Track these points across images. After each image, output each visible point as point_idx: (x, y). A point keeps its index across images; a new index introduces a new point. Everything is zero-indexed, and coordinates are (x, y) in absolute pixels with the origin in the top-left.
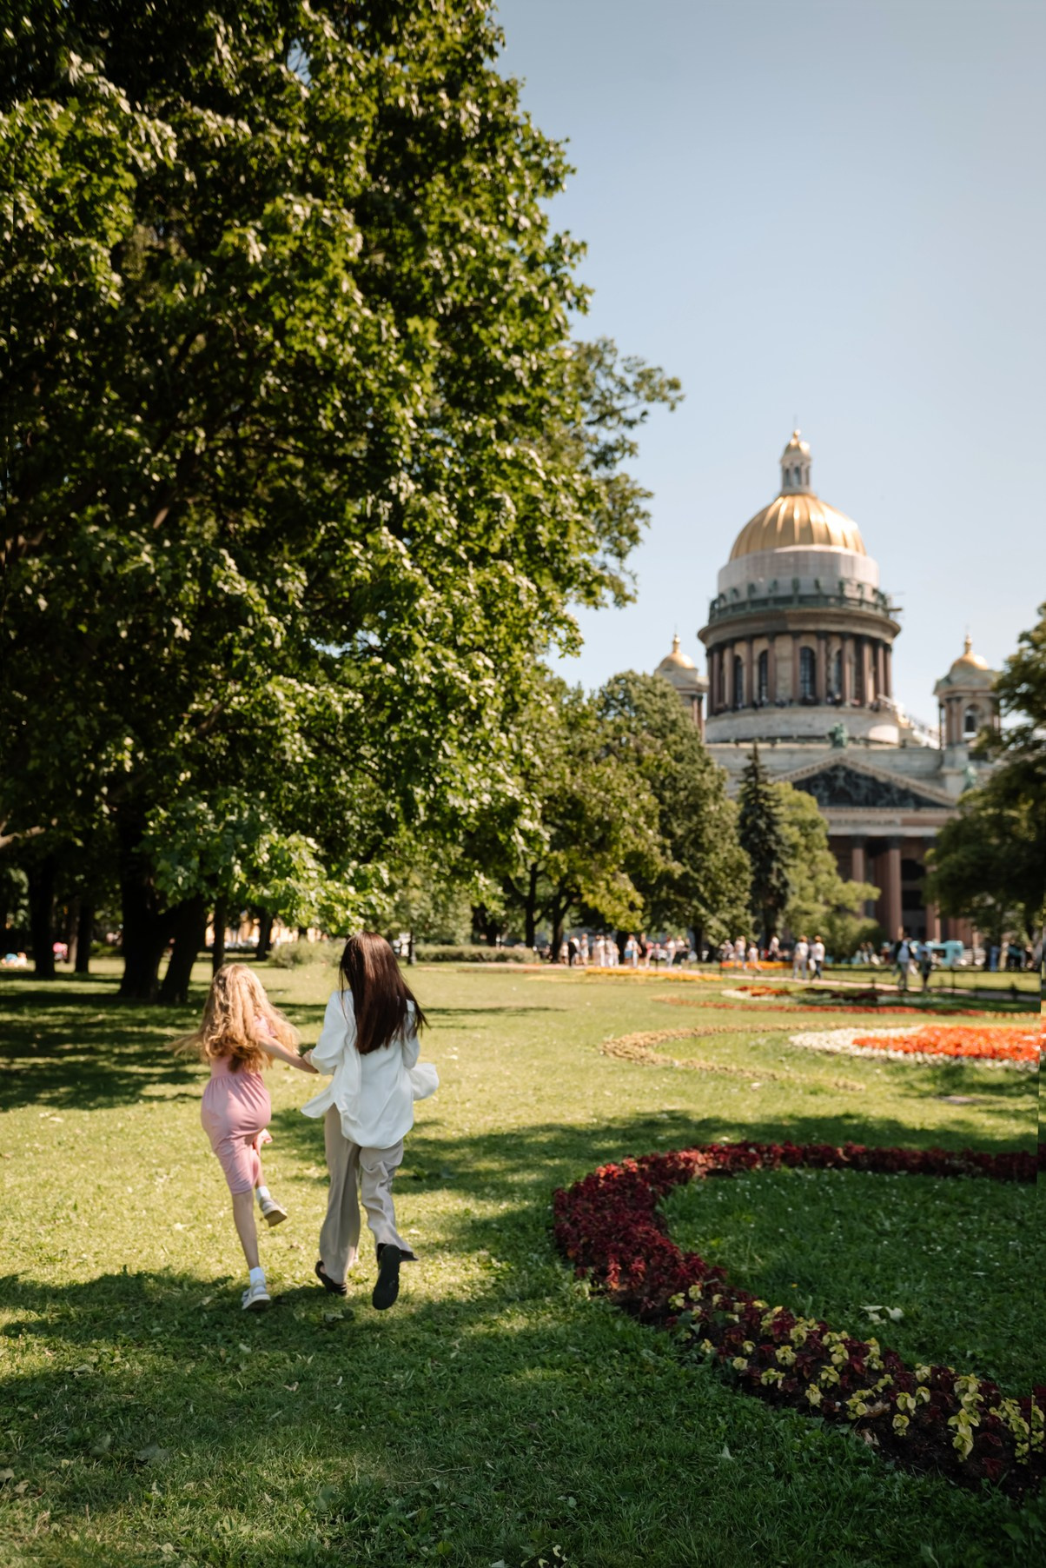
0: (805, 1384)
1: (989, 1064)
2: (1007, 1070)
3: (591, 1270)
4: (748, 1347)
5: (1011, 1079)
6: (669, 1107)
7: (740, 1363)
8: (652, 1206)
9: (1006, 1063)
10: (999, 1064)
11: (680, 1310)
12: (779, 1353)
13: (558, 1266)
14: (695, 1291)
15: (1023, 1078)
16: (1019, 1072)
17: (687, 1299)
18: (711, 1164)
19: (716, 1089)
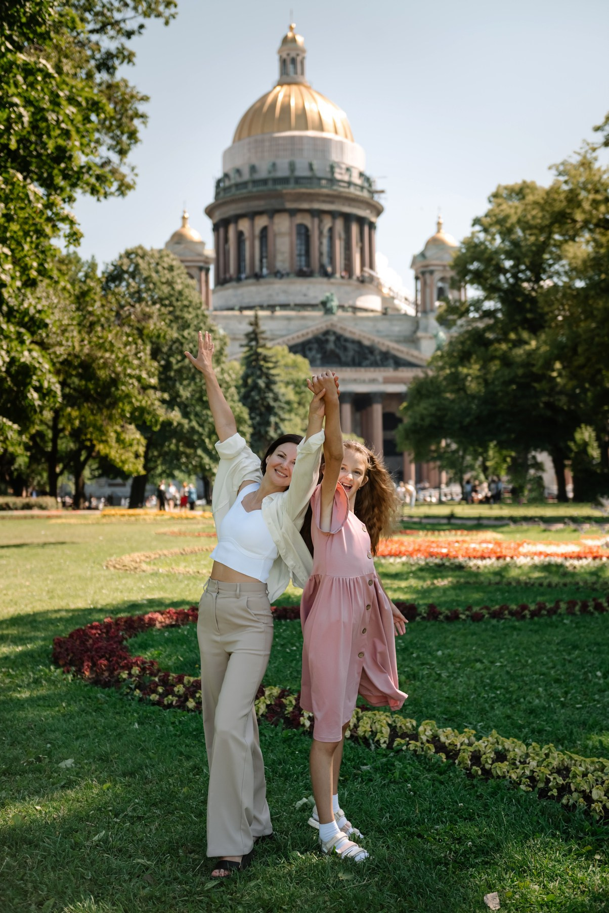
0: (187, 700)
1: (392, 560)
2: (403, 564)
3: (73, 669)
4: (160, 690)
5: (405, 569)
6: (149, 596)
7: (155, 697)
8: (120, 642)
9: (404, 559)
10: (398, 560)
11: (125, 680)
12: (176, 689)
13: (52, 668)
14: (136, 670)
15: (414, 569)
16: (412, 565)
17: (130, 674)
18: (168, 621)
19: (188, 585)
